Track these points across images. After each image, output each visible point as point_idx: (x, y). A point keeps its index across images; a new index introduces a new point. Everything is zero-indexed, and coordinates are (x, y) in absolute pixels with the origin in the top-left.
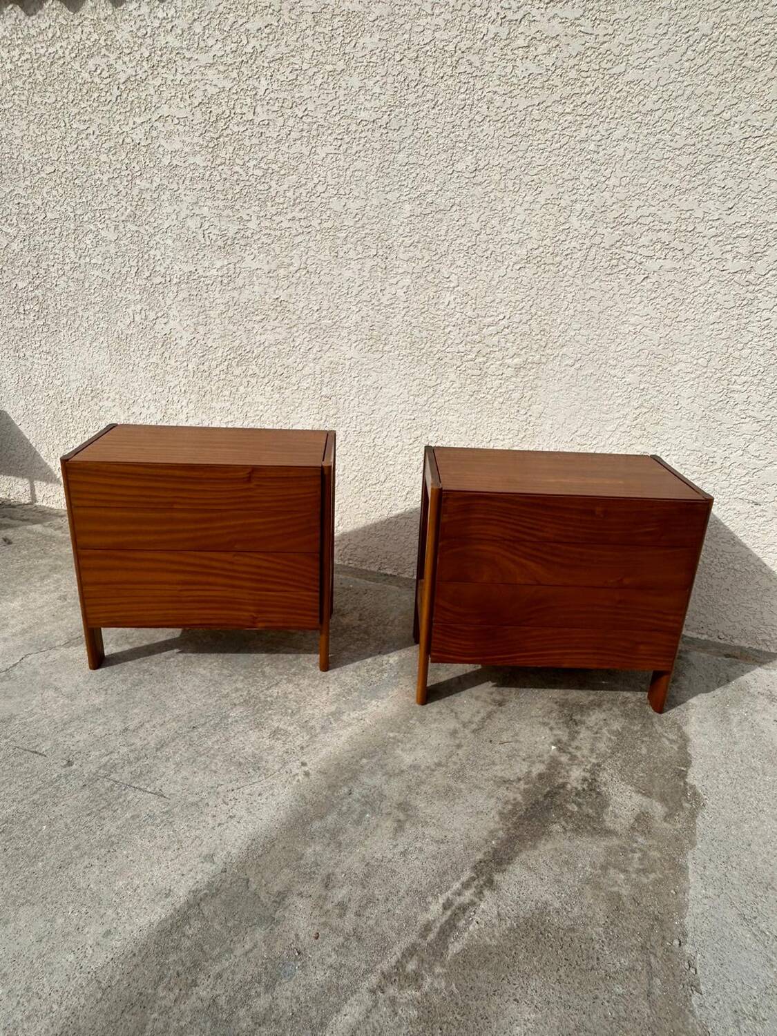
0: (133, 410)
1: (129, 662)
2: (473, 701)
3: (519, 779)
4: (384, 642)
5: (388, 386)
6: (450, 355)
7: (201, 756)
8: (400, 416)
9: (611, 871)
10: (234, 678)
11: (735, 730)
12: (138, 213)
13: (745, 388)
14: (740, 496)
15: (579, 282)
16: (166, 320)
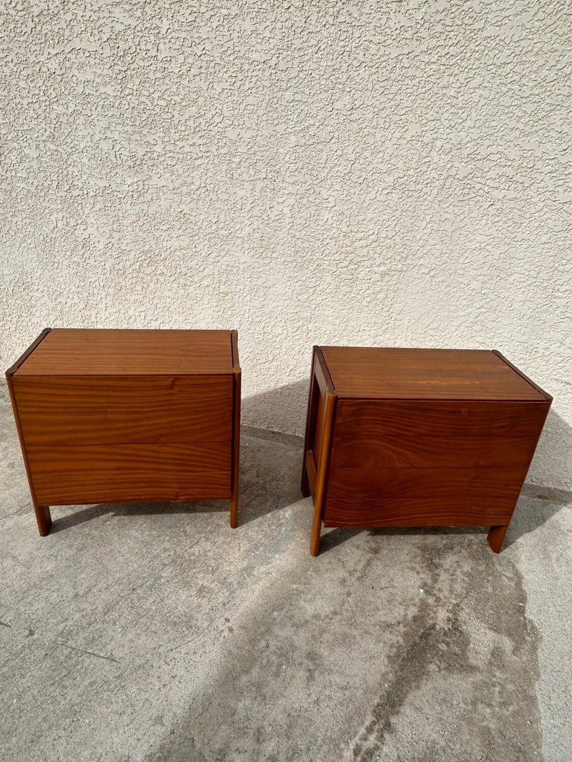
0: (59, 300)
1: (73, 527)
2: (354, 550)
3: (399, 623)
4: (279, 497)
5: (276, 286)
6: (327, 263)
7: (141, 617)
8: (285, 310)
9: (480, 706)
10: (162, 539)
11: (555, 566)
12: (56, 134)
13: (566, 295)
14: (556, 377)
15: (436, 206)
16: (85, 227)
